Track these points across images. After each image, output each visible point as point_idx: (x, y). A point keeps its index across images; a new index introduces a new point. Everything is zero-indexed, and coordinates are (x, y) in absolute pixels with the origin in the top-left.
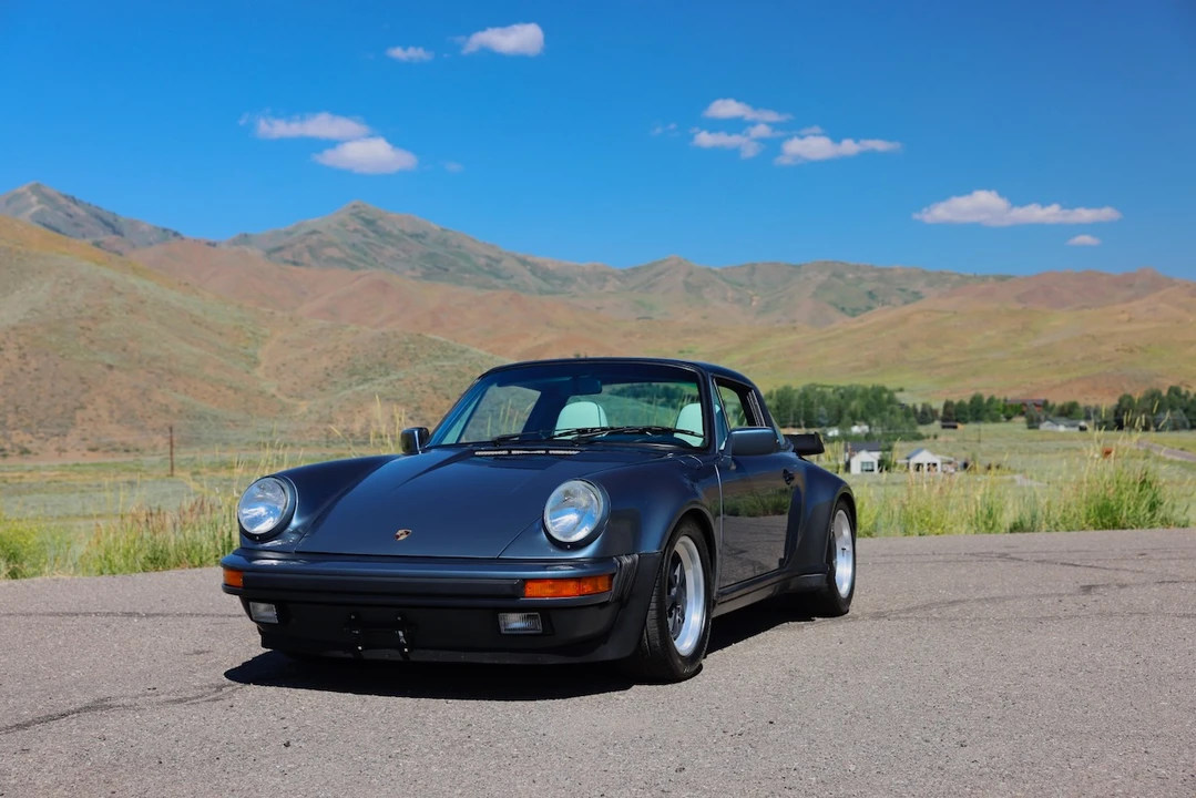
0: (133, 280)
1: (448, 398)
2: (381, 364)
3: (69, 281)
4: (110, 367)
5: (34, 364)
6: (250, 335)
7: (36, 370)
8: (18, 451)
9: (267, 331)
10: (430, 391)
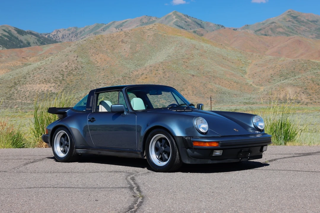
0: (203, 44)
1: (319, 85)
2: (292, 72)
3: (181, 45)
4: (193, 76)
5: (168, 75)
6: (243, 62)
7: (168, 77)
9: (250, 61)
10: (311, 82)
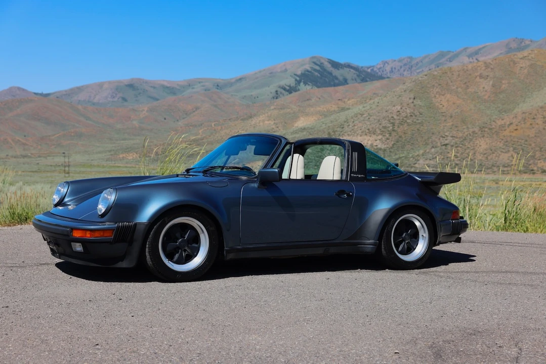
8: (540, 171)
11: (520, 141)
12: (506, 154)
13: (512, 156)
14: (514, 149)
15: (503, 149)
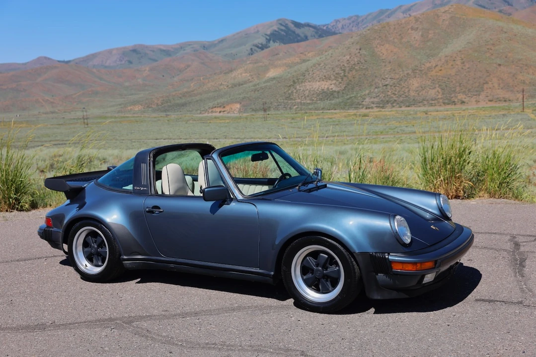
0: (512, 26)
3: (484, 29)
5: (467, 66)
8: (460, 102)
11: (444, 79)
12: (433, 90)
13: (438, 91)
14: (440, 86)
15: (431, 86)
